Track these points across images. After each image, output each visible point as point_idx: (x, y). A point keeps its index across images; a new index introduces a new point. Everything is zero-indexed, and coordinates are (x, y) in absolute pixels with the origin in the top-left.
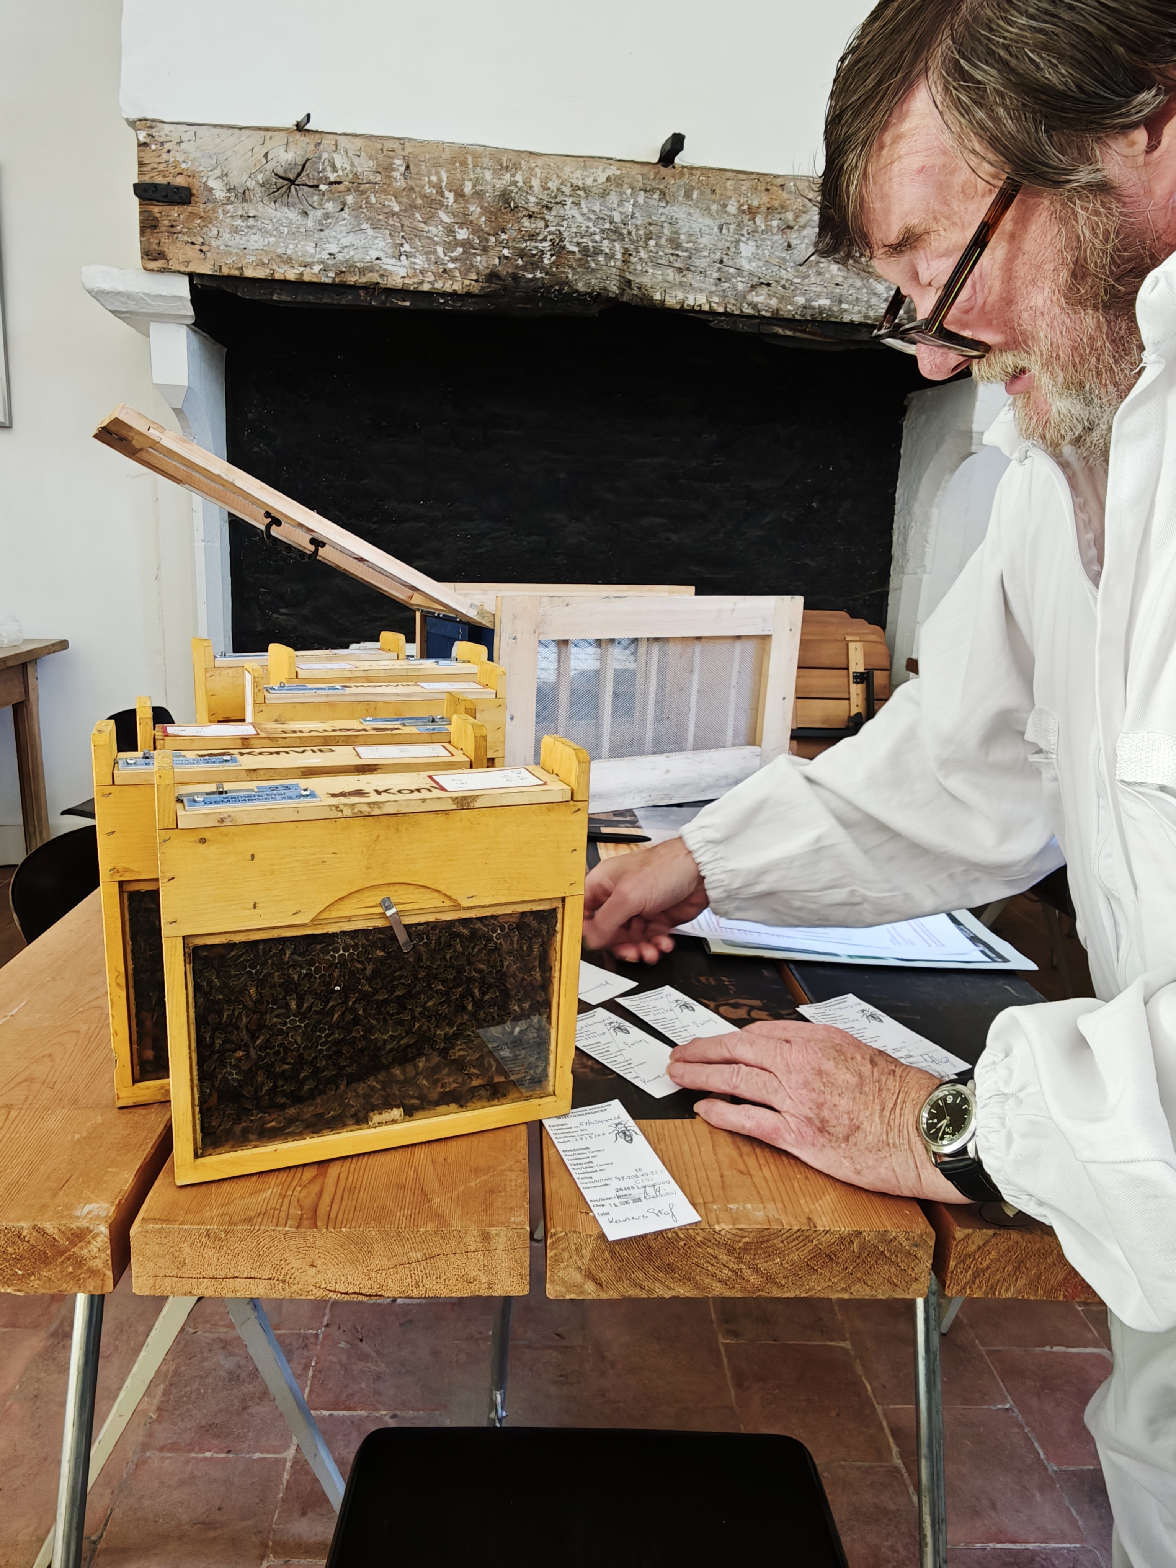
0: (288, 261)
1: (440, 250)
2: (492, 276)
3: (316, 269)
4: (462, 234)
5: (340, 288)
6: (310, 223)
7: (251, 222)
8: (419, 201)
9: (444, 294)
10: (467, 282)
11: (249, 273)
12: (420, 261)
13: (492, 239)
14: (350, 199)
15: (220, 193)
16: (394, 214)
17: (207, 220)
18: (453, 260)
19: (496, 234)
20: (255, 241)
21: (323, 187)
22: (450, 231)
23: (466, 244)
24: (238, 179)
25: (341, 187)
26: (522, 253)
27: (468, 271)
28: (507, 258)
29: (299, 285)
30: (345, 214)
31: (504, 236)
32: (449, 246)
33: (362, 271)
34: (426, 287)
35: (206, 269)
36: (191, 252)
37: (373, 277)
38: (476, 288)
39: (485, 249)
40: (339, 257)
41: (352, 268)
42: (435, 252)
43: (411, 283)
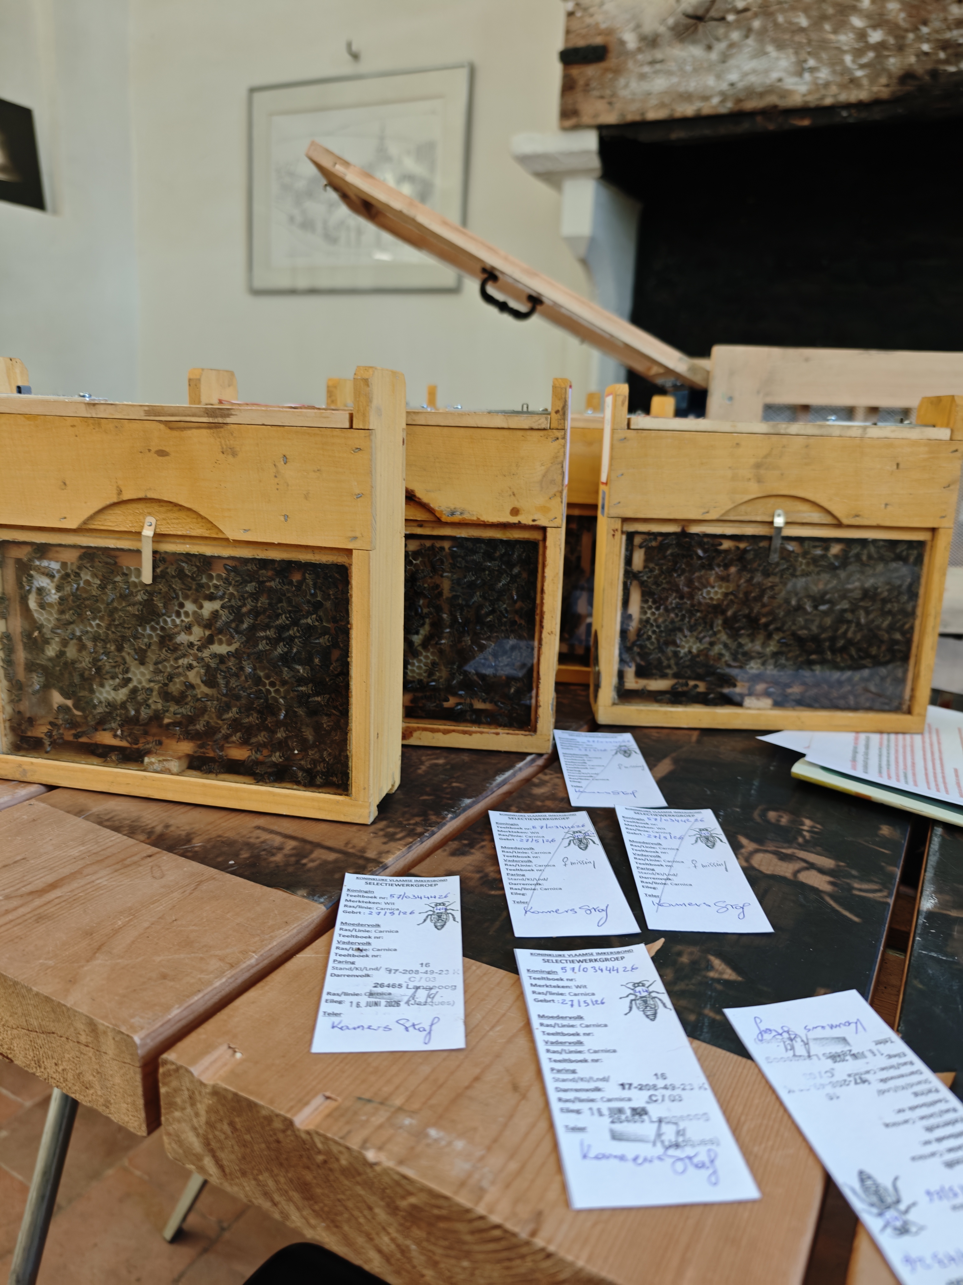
0: (687, 97)
1: (848, 59)
2: (907, 76)
3: (715, 101)
4: (876, 36)
5: (737, 116)
6: (714, 56)
7: (658, 66)
8: (830, 11)
9: (848, 106)
10: (875, 89)
11: (652, 115)
12: (824, 74)
13: (911, 36)
14: (756, 24)
16: (802, 30)
18: (862, 67)
19: (916, 29)
20: (660, 84)
21: (731, 17)
22: (862, 35)
23: (881, 47)
24: (650, 26)
25: (749, 14)
26: (945, 45)
27: (878, 75)
28: (926, 54)
29: (698, 120)
30: (751, 41)
31: (925, 30)
32: (858, 53)
33: (762, 95)
34: (828, 101)
36: (600, 105)
37: (772, 100)
38: (885, 93)
39: (901, 48)
40: (740, 85)
41: (750, 92)
42: (842, 62)
43: (812, 100)
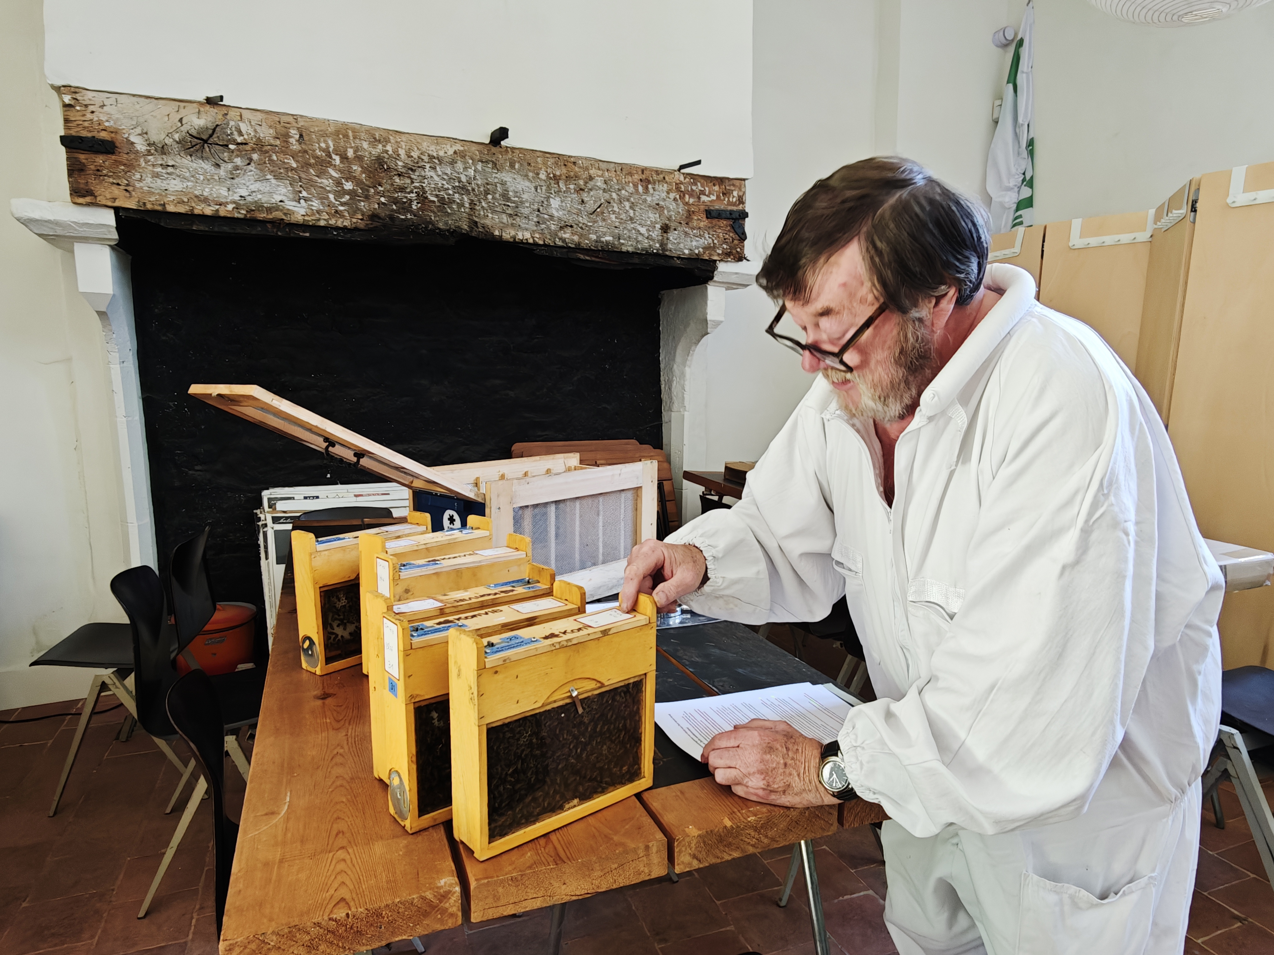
0: (206, 200)
1: (331, 196)
2: (374, 216)
3: (230, 207)
4: (348, 186)
5: (250, 221)
6: (222, 172)
7: (170, 170)
8: (312, 161)
9: (337, 228)
10: (354, 220)
11: (171, 208)
12: (316, 204)
13: (372, 190)
14: (255, 156)
15: (140, 145)
16: (293, 169)
17: (130, 167)
18: (342, 204)
19: (374, 187)
20: (175, 185)
21: (232, 147)
22: (338, 183)
23: (352, 193)
24: (157, 136)
25: (248, 148)
26: (396, 201)
27: (355, 212)
28: (383, 204)
29: (215, 218)
30: (252, 167)
31: (380, 188)
32: (339, 194)
33: (269, 210)
34: (322, 223)
35: (131, 204)
36: (116, 191)
37: (278, 215)
38: (361, 225)
39: (367, 197)
40: (249, 199)
41: (259, 207)
42: (327, 198)
43: (310, 220)
